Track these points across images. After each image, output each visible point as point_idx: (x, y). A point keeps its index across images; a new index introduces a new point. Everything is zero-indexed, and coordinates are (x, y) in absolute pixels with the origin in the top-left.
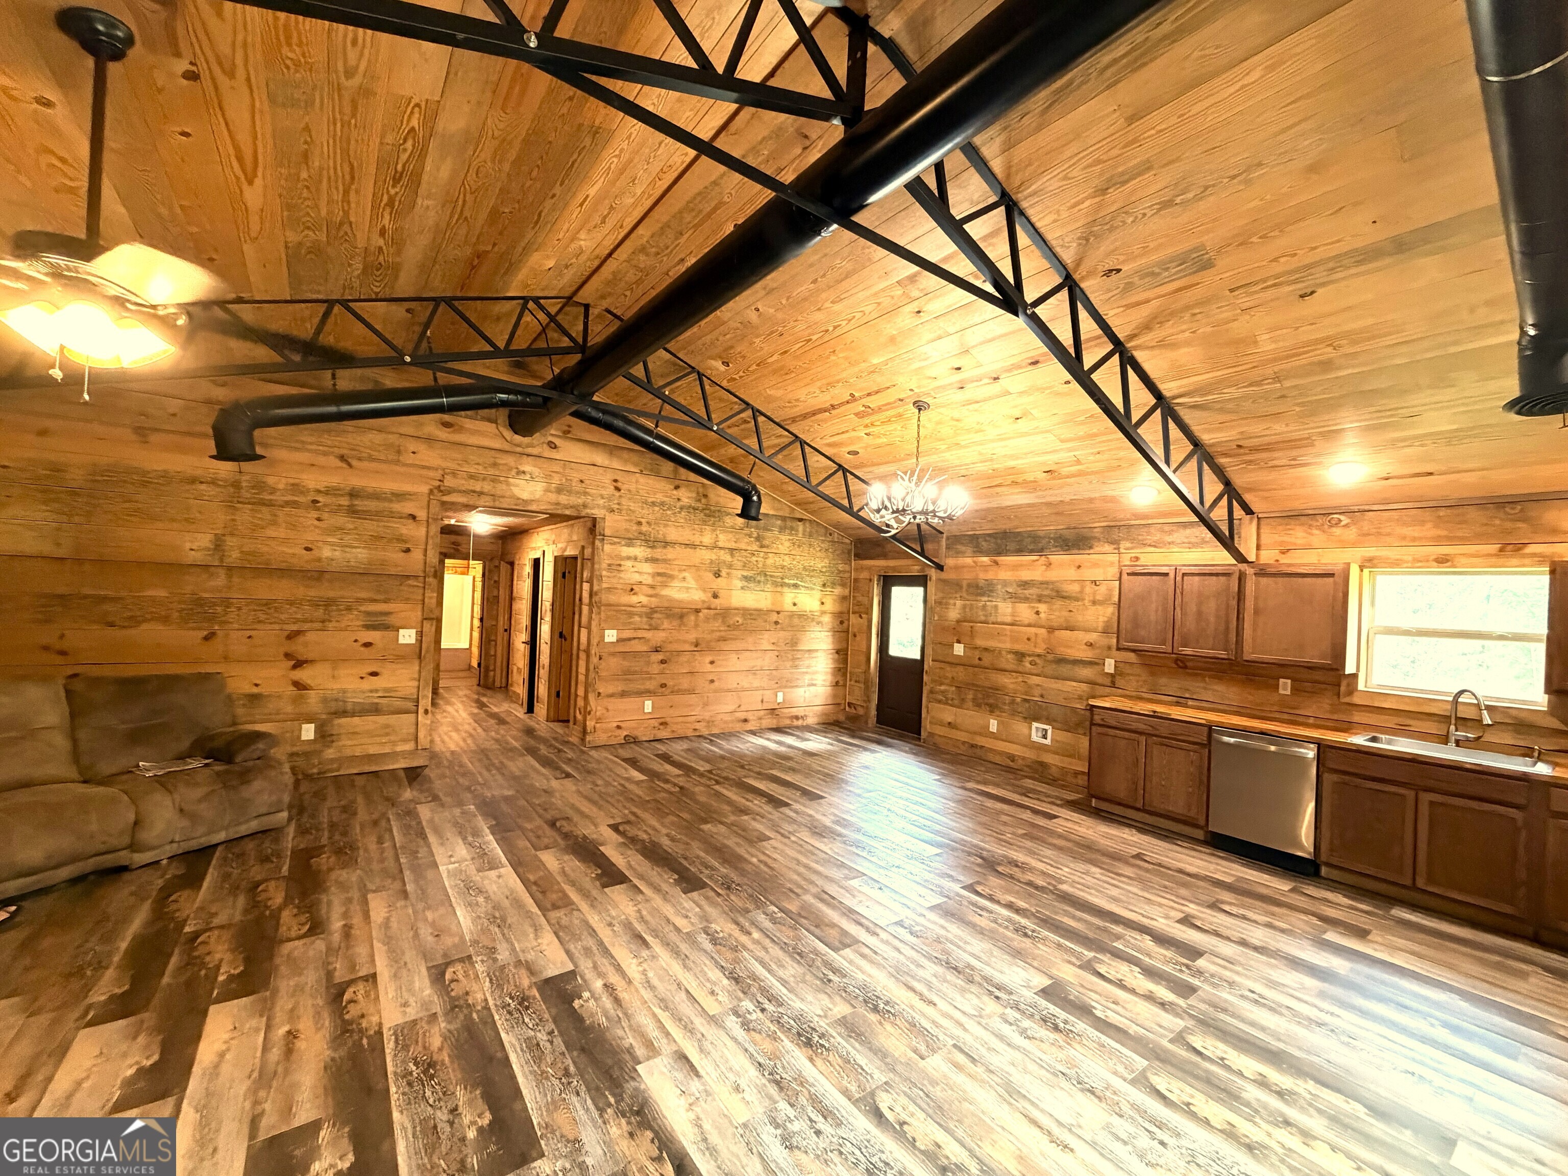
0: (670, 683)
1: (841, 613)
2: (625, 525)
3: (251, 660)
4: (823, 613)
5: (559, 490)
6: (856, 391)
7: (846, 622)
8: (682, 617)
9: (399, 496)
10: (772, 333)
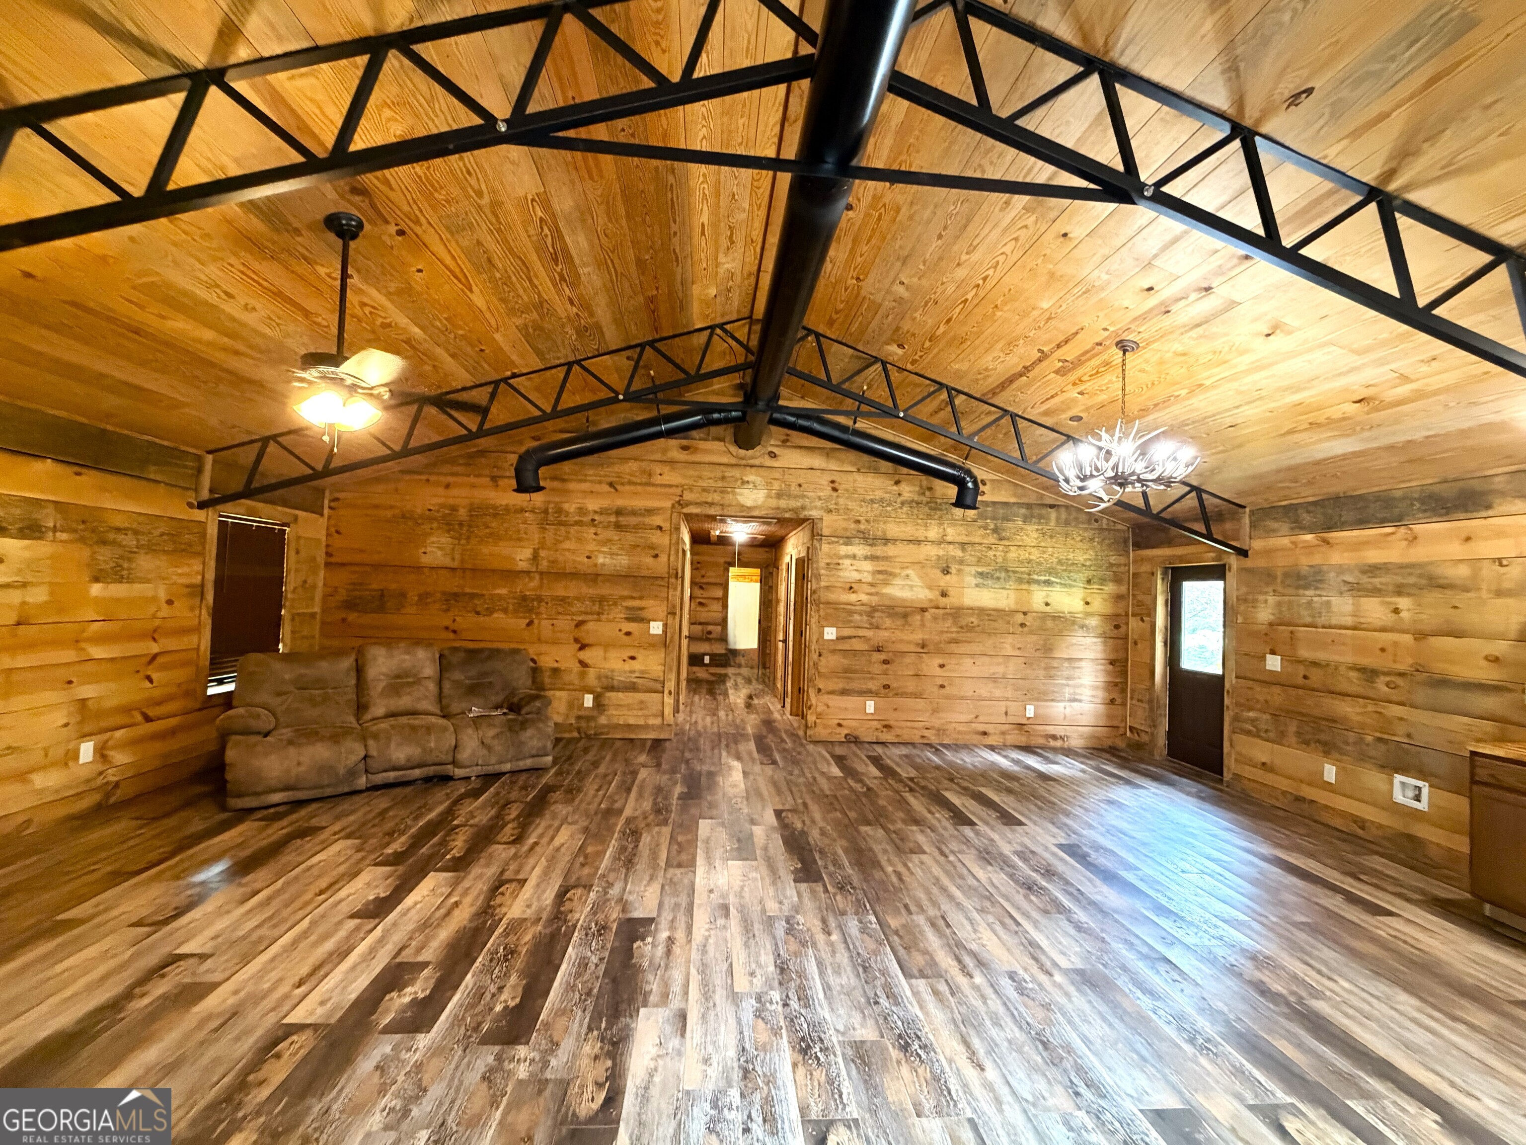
0: (894, 685)
1: (1117, 615)
2: (844, 524)
3: (555, 642)
4: (1088, 614)
5: (779, 496)
6: (1043, 345)
7: (1124, 628)
8: (905, 616)
9: (650, 512)
10: (926, 303)
